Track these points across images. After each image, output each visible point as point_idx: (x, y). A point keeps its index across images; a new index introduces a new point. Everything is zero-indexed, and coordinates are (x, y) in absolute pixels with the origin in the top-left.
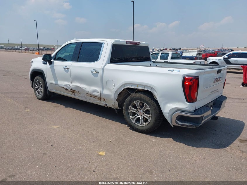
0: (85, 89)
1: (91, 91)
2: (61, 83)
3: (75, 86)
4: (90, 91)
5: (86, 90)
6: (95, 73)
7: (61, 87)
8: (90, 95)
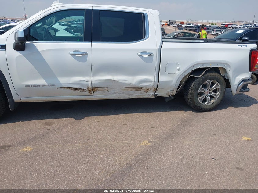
1: (136, 82)
2: (64, 81)
5: (127, 82)
6: (146, 55)
7: (61, 88)
8: (131, 88)
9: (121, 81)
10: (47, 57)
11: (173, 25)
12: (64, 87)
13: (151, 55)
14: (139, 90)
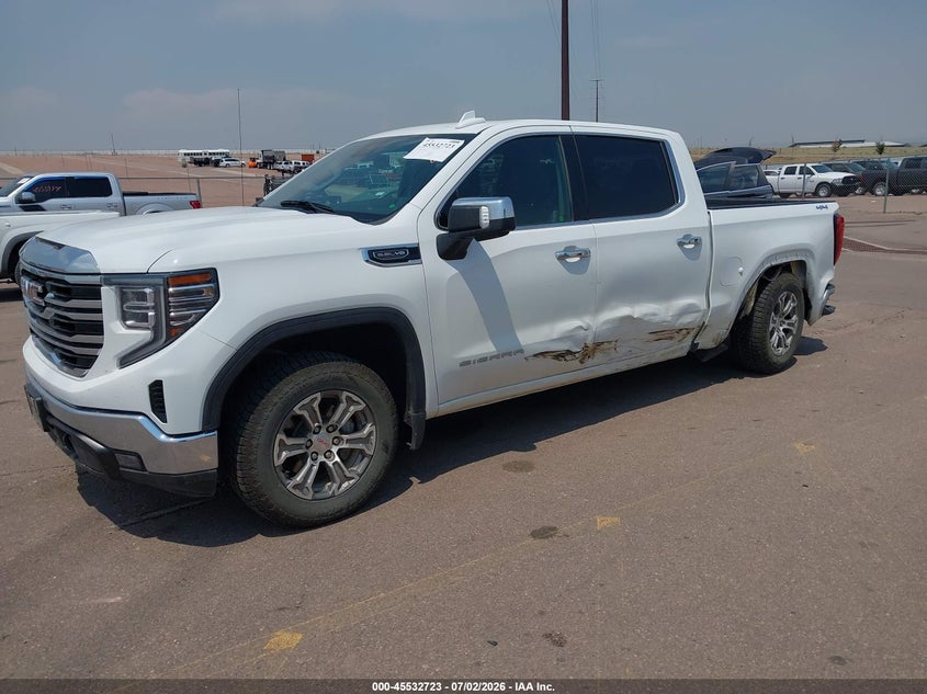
0: (652, 318)
2: (533, 337)
3: (614, 320)
4: (669, 319)
5: (657, 319)
6: (690, 242)
7: (535, 355)
8: (663, 333)
9: (646, 319)
10: (504, 274)
11: (280, 167)
12: (542, 354)
13: (697, 241)
14: (671, 338)
